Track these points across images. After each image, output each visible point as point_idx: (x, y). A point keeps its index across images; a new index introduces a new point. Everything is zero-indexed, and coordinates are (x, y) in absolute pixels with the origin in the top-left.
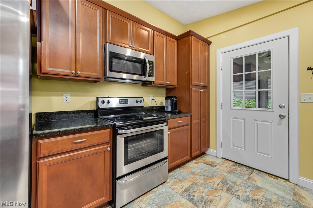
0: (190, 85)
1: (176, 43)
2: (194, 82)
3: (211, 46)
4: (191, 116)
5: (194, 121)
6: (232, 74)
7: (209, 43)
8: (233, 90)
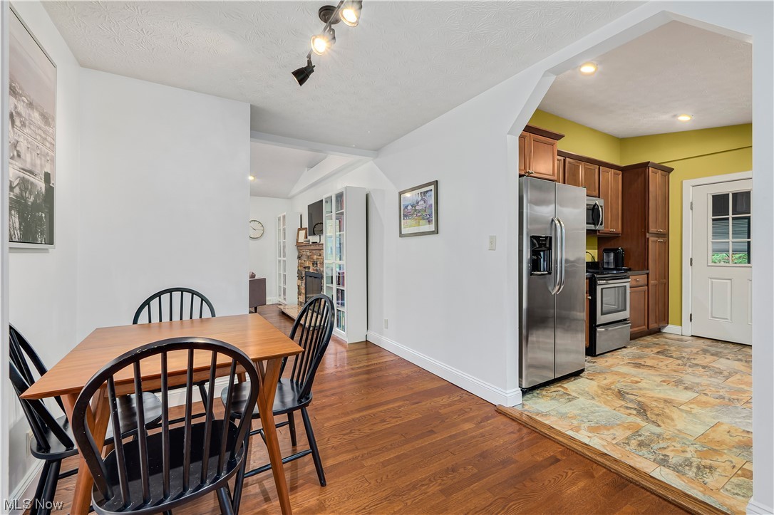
0: (647, 234)
1: (620, 176)
2: (652, 229)
3: (671, 175)
4: (648, 274)
5: (652, 282)
6: (711, 217)
7: (670, 170)
8: (713, 239)
